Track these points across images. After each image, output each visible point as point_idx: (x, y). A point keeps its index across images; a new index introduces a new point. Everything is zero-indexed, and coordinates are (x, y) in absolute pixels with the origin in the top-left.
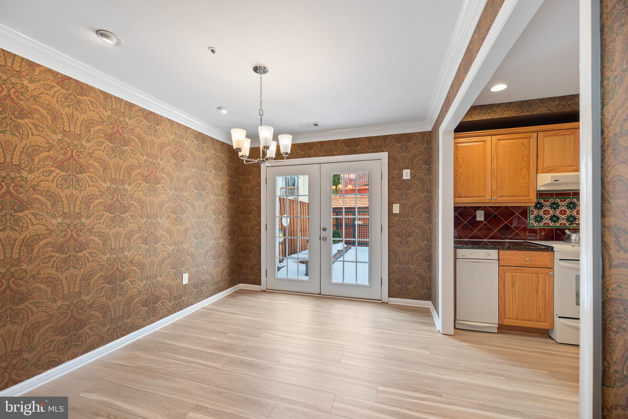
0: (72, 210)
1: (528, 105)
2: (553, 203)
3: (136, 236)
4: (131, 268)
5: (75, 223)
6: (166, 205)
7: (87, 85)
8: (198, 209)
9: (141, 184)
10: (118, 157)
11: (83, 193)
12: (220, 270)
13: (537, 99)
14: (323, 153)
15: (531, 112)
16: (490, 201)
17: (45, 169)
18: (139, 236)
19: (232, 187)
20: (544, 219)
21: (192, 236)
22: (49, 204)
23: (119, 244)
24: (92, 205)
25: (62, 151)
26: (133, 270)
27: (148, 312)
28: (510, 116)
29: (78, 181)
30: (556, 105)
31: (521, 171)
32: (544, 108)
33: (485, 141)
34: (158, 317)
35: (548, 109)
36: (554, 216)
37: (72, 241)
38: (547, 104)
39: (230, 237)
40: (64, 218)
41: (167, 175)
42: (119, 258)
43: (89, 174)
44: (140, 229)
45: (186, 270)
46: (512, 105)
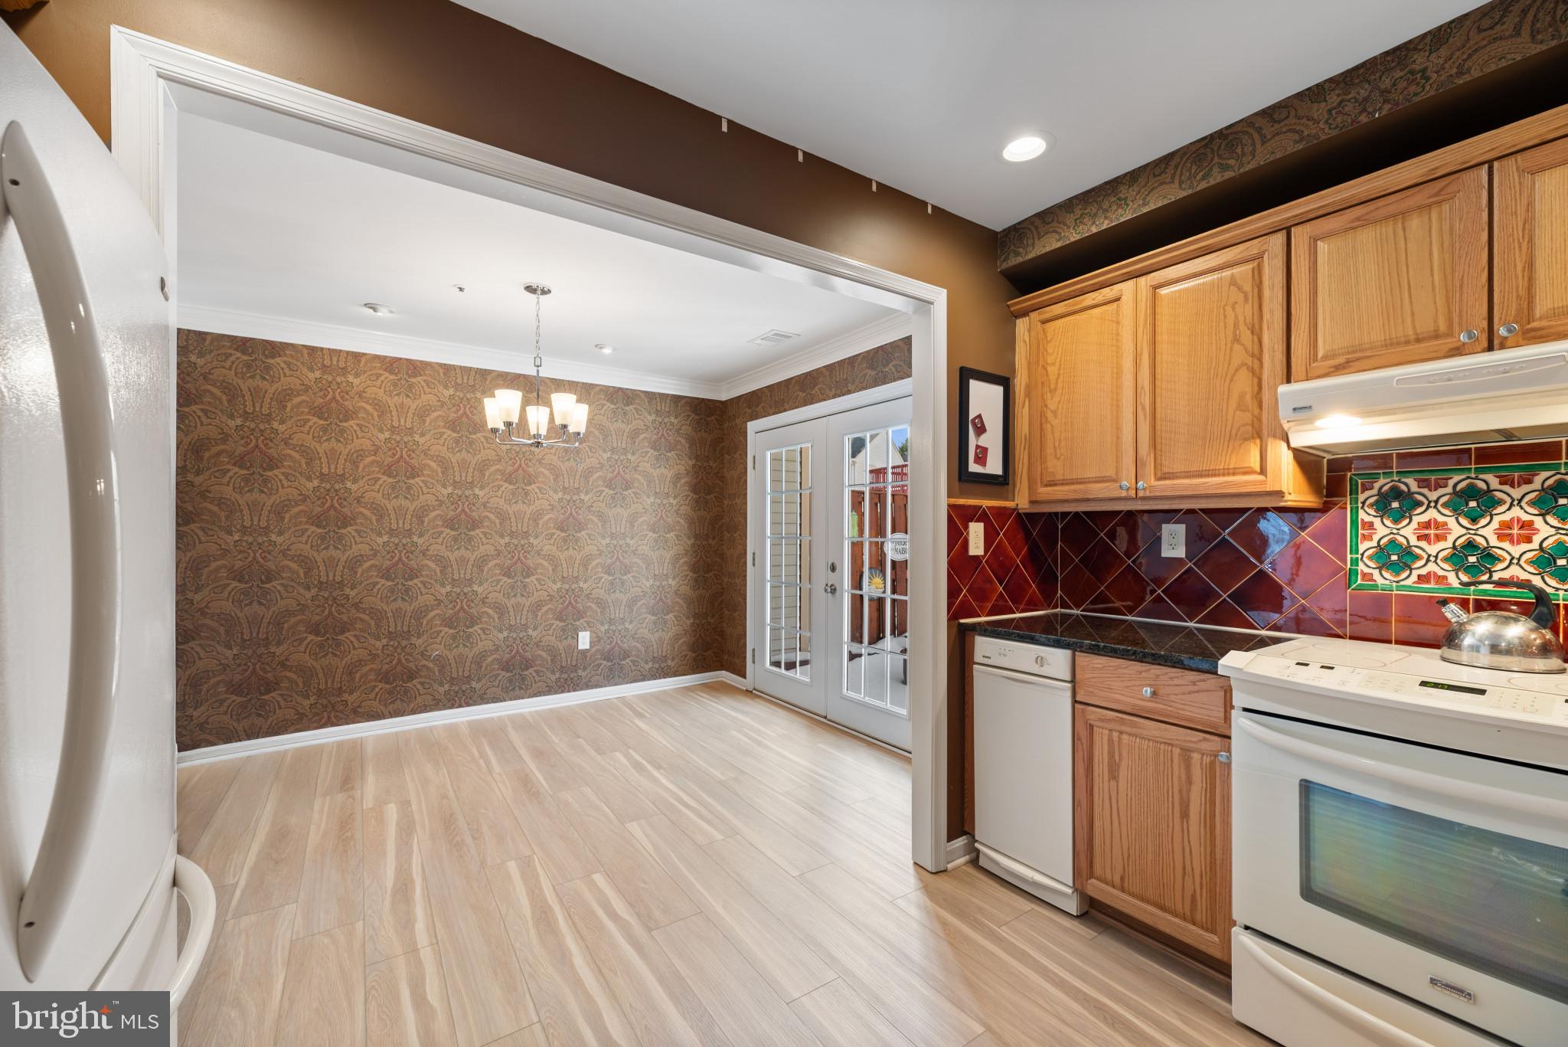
0: (401, 526)
1: (1227, 145)
2: (1462, 491)
3: (491, 564)
4: (482, 610)
5: (404, 542)
6: (547, 517)
7: (421, 362)
8: (613, 522)
9: (500, 487)
10: (464, 451)
11: (415, 504)
12: (668, 636)
13: (1256, 114)
14: (834, 392)
15: (1236, 168)
16: (1132, 493)
17: (370, 477)
18: (496, 565)
19: (702, 479)
20: (1418, 557)
21: (600, 570)
22: (374, 518)
23: (465, 573)
24: (426, 519)
25: (390, 453)
26: (486, 612)
27: (510, 680)
28: (1166, 202)
29: (409, 488)
30: (1330, 111)
31: (1231, 380)
32: (1282, 136)
33: (1118, 299)
34: (529, 692)
35: (1297, 137)
36: (1471, 545)
37: (400, 565)
38: (1294, 121)
39: (695, 575)
40: (391, 535)
41: (548, 469)
42: (465, 594)
43: (423, 478)
44: (499, 553)
45: (585, 625)
46: (1173, 163)
